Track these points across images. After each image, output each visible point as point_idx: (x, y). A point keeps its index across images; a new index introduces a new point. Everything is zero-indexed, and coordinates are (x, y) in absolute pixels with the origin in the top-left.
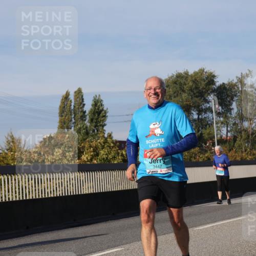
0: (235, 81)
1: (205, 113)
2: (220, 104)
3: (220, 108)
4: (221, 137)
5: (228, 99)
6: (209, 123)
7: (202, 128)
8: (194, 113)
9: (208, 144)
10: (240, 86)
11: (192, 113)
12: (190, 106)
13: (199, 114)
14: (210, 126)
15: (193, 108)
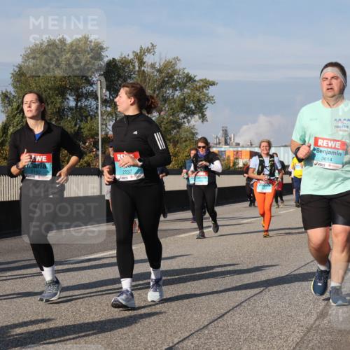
0: (131, 57)
1: (86, 99)
2: (108, 88)
3: (108, 93)
4: (107, 134)
5: (120, 82)
6: (91, 113)
7: (81, 121)
8: (71, 98)
9: (87, 144)
10: (137, 64)
11: (68, 99)
12: (66, 87)
13: (77, 101)
14: (91, 119)
15: (69, 92)
